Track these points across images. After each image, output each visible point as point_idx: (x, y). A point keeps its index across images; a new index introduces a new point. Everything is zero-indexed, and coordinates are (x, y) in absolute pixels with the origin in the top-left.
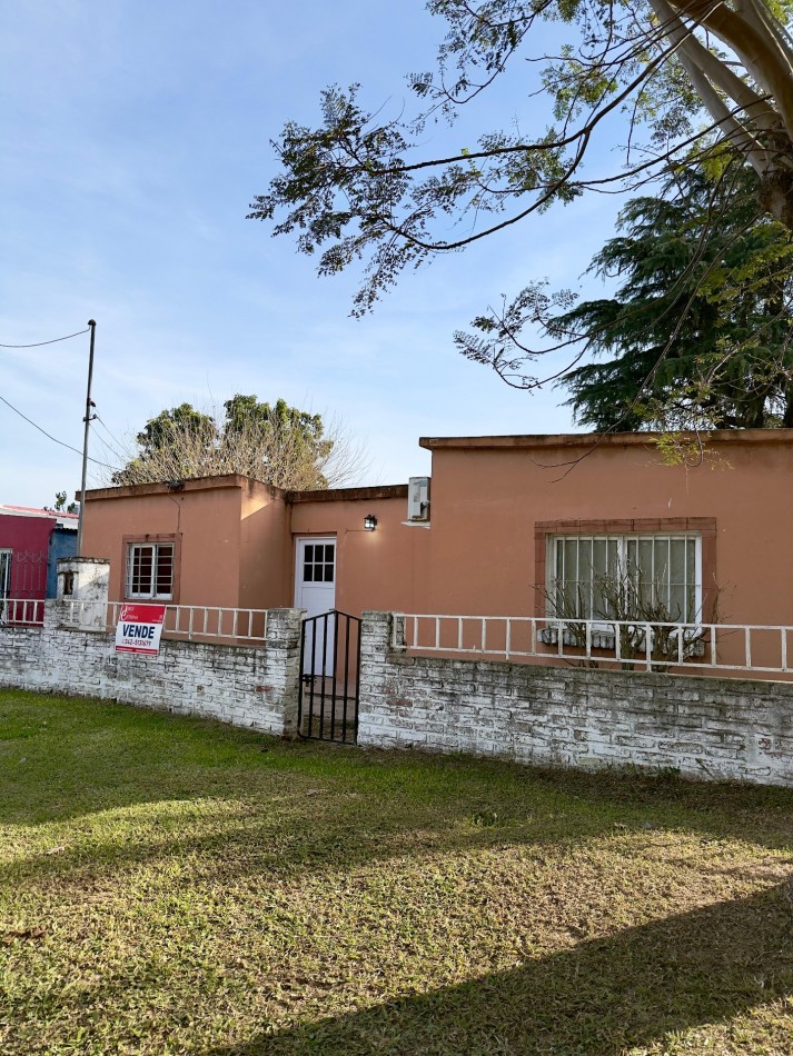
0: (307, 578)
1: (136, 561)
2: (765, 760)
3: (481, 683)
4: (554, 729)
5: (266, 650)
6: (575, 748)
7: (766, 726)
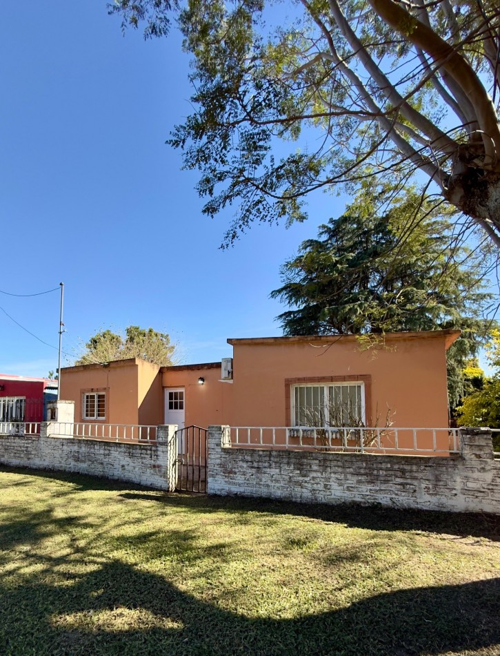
0: (171, 408)
1: (87, 402)
2: (427, 498)
3: (274, 462)
4: (313, 484)
5: (157, 447)
6: (325, 493)
7: (427, 480)
